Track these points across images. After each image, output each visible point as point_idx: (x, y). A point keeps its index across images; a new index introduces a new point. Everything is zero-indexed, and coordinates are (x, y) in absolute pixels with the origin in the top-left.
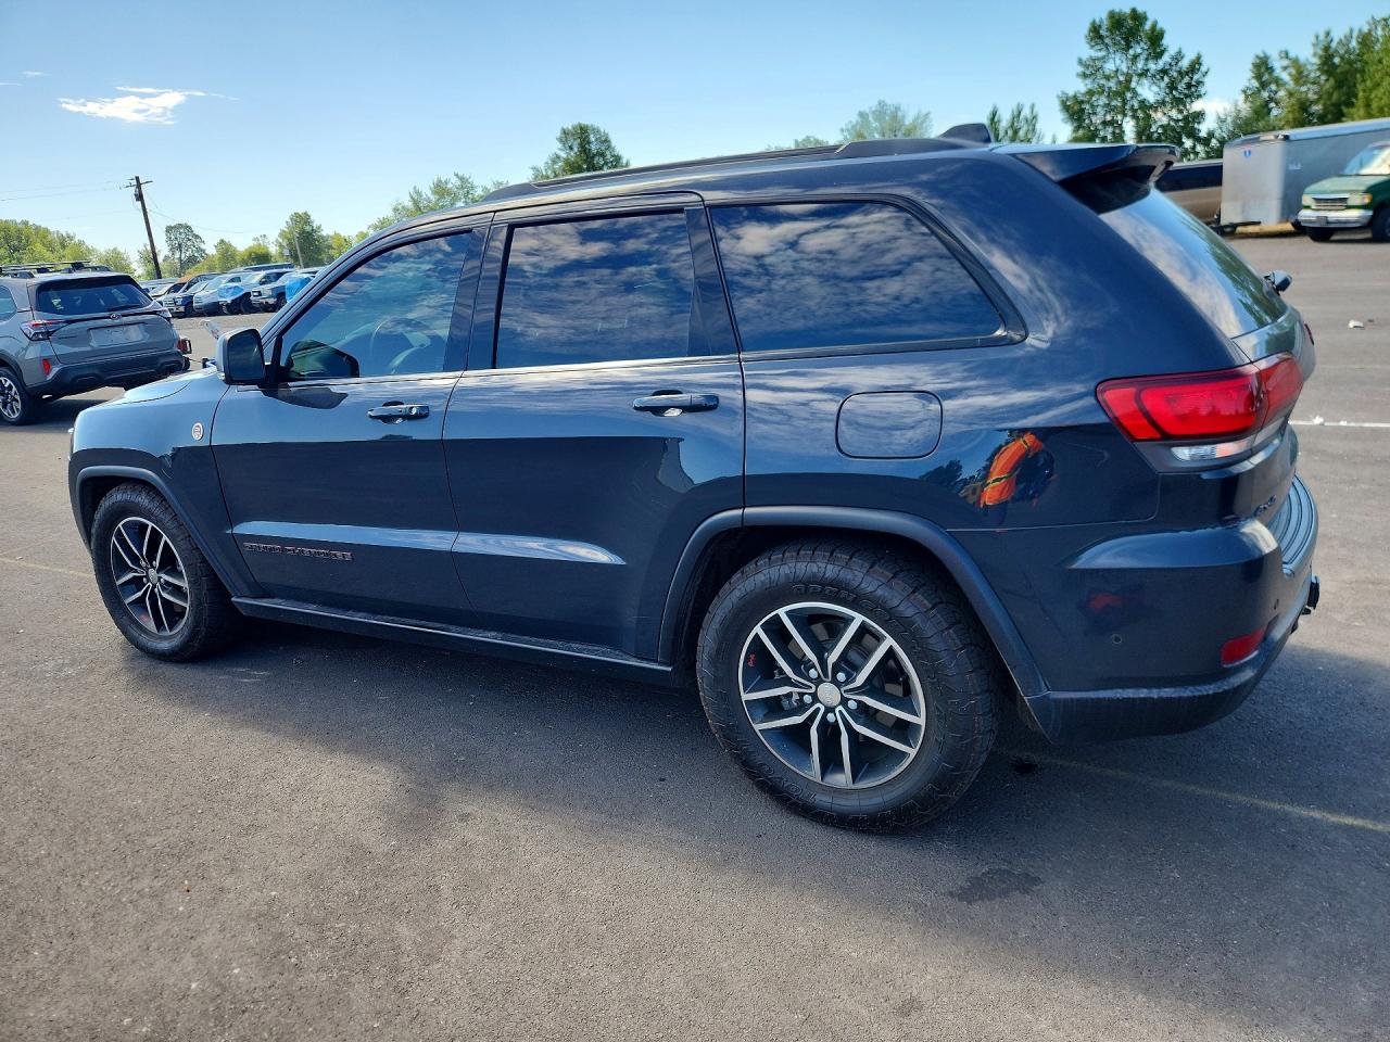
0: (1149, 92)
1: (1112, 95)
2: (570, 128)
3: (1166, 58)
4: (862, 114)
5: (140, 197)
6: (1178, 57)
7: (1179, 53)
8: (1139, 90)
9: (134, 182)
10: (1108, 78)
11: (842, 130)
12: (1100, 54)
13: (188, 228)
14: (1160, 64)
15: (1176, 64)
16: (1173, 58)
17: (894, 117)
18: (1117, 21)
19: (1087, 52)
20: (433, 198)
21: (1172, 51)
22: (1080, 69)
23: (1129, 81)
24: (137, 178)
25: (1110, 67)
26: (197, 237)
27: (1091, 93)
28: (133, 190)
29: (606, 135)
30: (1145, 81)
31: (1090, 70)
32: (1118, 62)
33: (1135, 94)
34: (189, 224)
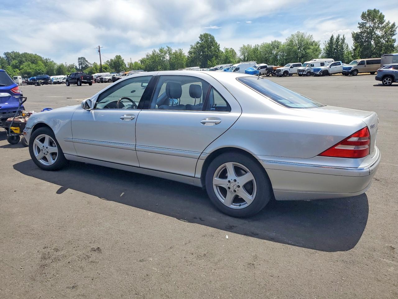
0: (379, 33)
1: (368, 33)
2: (203, 34)
3: (385, 23)
4: (292, 35)
5: (99, 51)
6: (389, 23)
7: (389, 22)
8: (376, 32)
9: (98, 47)
10: (367, 29)
11: (286, 39)
12: (365, 22)
13: (84, 58)
14: (383, 25)
15: (388, 25)
16: (387, 24)
17: (302, 37)
18: (370, 12)
19: (361, 21)
20: (159, 53)
21: (387, 21)
22: (359, 26)
23: (373, 29)
24: (99, 46)
25: (368, 25)
26: (86, 61)
27: (361, 32)
28: (98, 49)
29: (213, 37)
30: (378, 30)
31: (362, 26)
32: (370, 24)
33: (375, 33)
34: (85, 57)
